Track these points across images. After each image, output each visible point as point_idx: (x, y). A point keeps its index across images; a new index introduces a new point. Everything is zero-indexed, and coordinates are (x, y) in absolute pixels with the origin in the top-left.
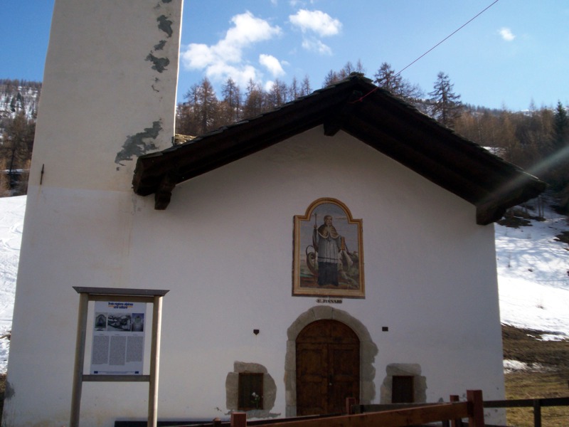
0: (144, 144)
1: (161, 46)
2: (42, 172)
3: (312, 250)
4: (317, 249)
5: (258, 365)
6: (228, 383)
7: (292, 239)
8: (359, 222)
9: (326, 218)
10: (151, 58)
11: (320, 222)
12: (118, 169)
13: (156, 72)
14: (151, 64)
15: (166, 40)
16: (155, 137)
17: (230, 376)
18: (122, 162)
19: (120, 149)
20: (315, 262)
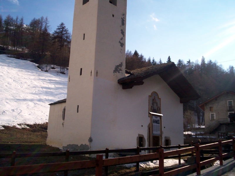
0: (119, 68)
1: (122, 39)
2: (97, 73)
3: (152, 105)
4: (153, 105)
5: (143, 135)
6: (137, 139)
7: (148, 102)
8: (160, 99)
9: (154, 97)
10: (120, 42)
11: (153, 98)
12: (114, 75)
13: (121, 47)
14: (120, 44)
15: (123, 37)
16: (121, 67)
17: (137, 137)
18: (115, 73)
19: (114, 69)
20: (152, 108)
